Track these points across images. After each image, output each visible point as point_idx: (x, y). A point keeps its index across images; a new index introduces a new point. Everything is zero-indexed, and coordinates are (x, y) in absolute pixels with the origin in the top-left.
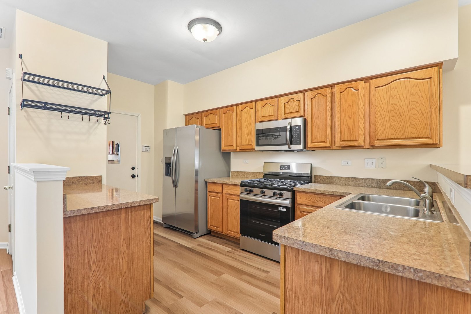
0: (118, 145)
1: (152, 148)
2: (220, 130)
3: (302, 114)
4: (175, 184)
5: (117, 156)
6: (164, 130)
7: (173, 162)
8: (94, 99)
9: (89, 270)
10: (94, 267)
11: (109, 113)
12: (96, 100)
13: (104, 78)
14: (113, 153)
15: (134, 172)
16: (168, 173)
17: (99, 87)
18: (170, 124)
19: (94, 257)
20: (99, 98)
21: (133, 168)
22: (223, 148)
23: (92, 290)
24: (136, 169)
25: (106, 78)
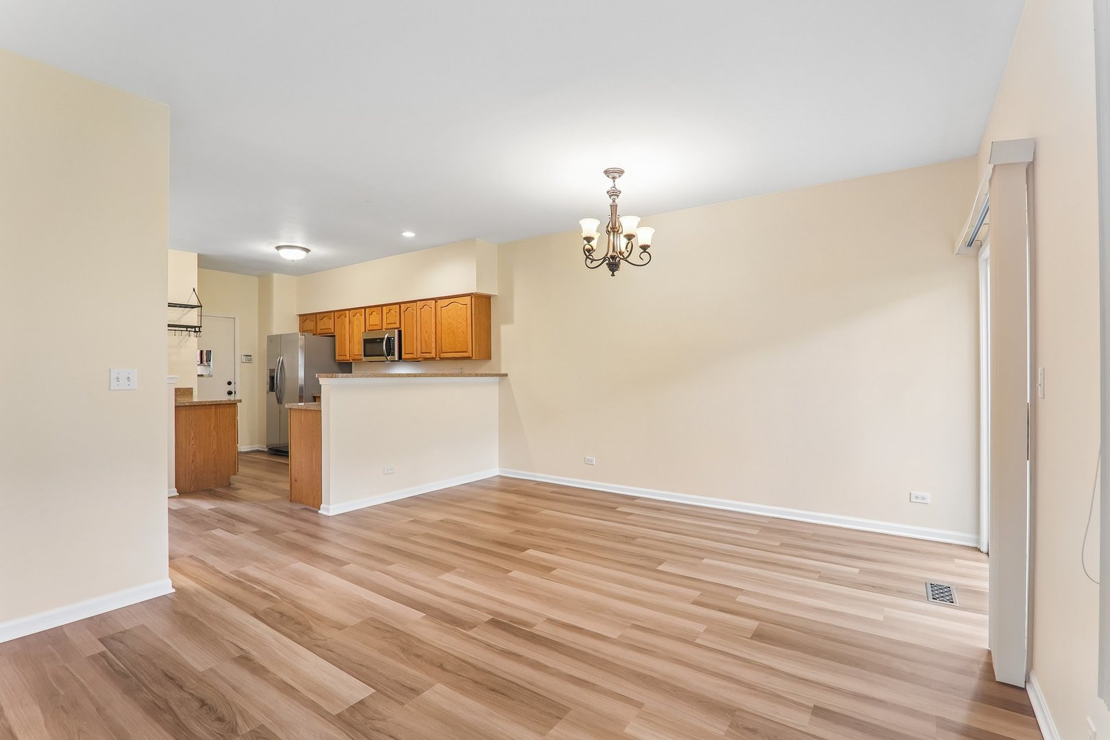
0: (209, 353)
1: (255, 358)
2: (334, 336)
3: (398, 326)
4: (279, 401)
5: (208, 368)
6: (268, 336)
7: (278, 375)
8: (184, 312)
9: (190, 444)
10: (192, 442)
11: (200, 327)
12: (186, 313)
13: (194, 290)
14: (201, 362)
15: (231, 388)
16: (272, 388)
17: (188, 302)
18: (276, 331)
19: (193, 435)
20: (189, 311)
21: (229, 383)
22: (337, 358)
23: (192, 457)
24: (233, 383)
25: (196, 290)
